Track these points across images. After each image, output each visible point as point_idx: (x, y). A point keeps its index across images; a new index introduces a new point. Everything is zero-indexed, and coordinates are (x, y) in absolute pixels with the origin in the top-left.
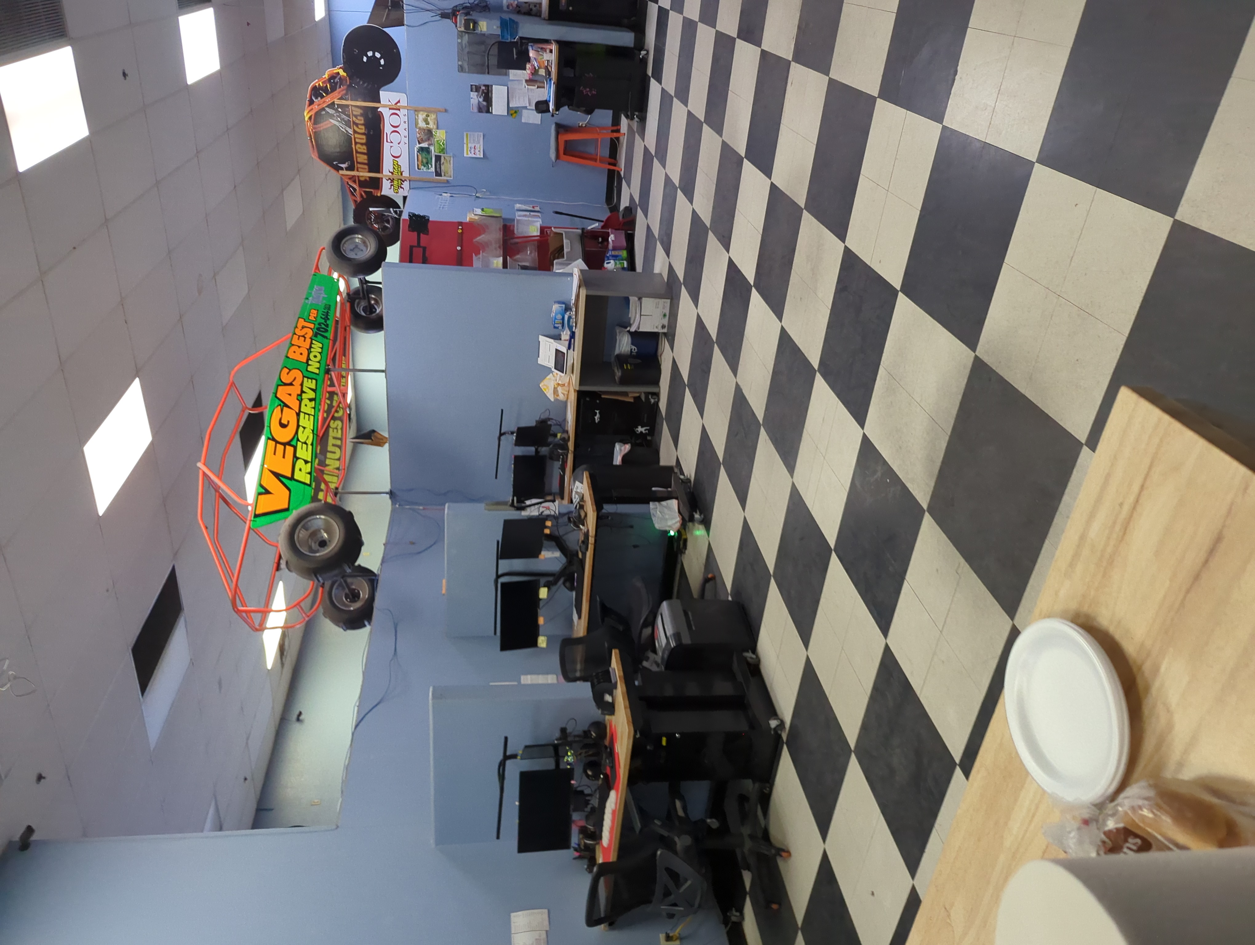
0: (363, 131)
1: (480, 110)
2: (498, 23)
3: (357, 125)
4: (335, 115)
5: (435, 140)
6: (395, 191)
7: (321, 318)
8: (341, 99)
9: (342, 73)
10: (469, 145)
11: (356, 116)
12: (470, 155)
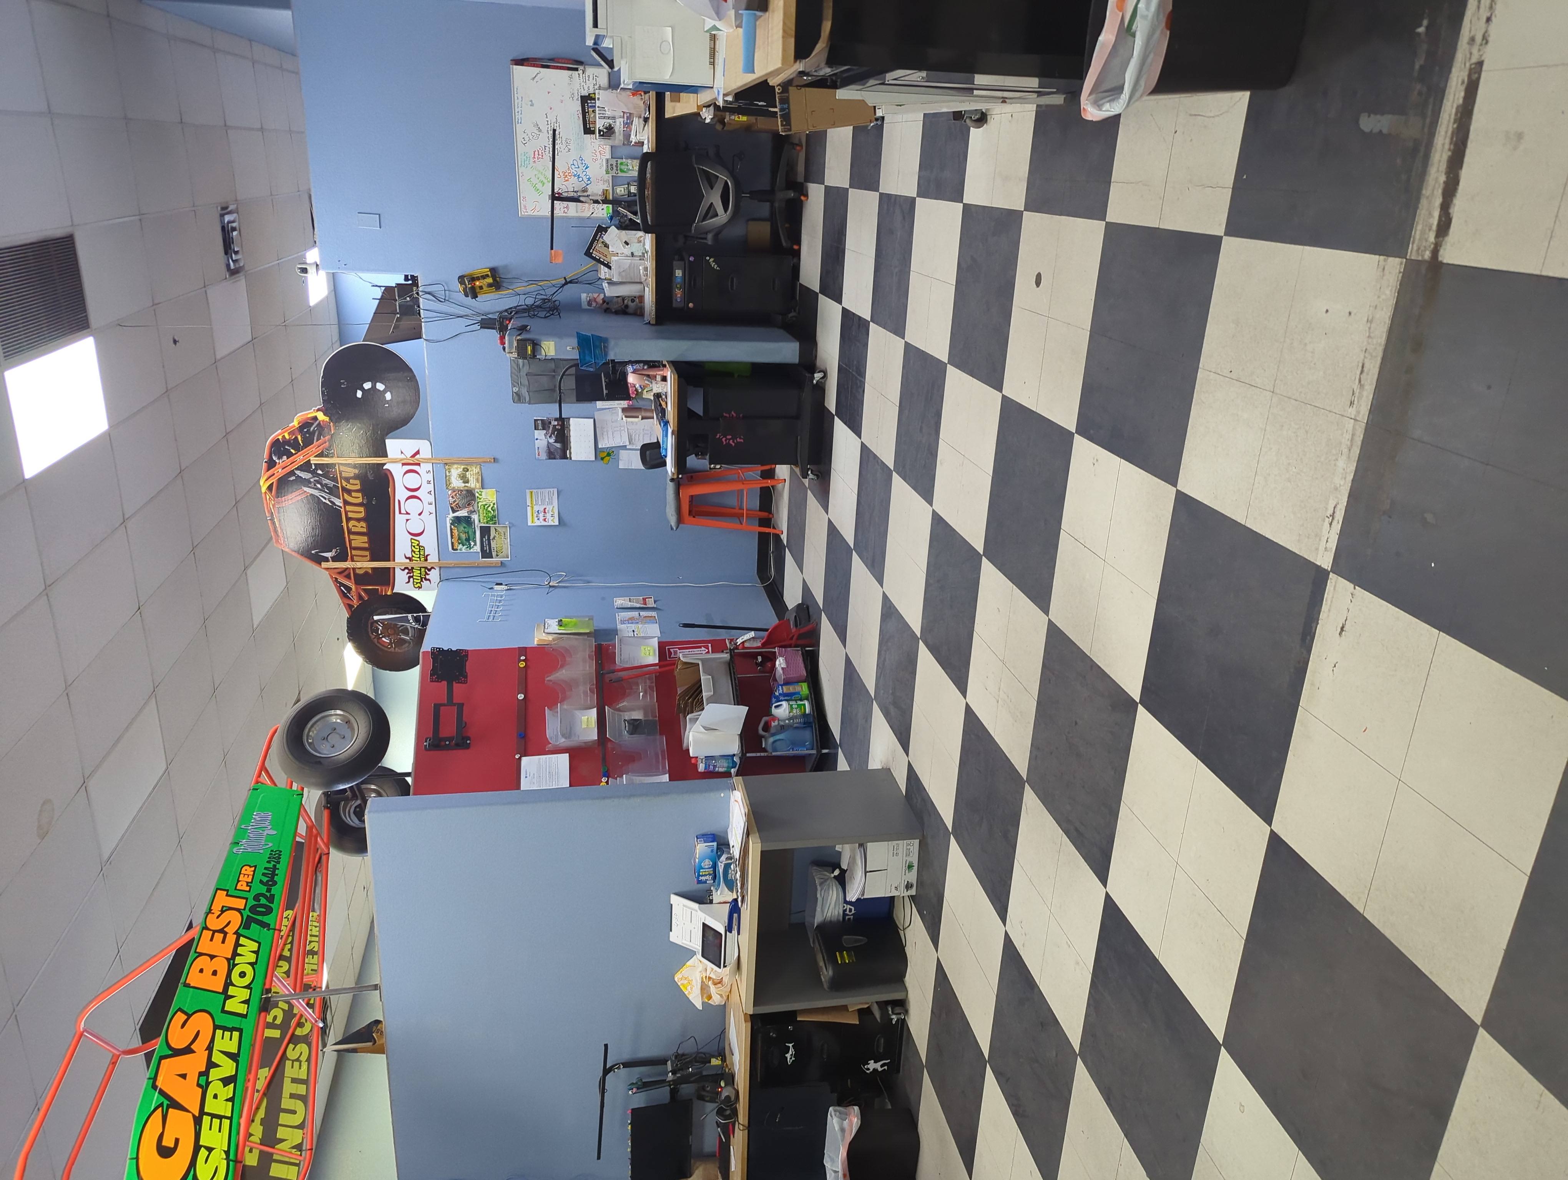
0: (360, 500)
1: (551, 455)
2: (574, 342)
3: (349, 492)
4: (312, 480)
5: (480, 504)
6: (416, 586)
7: (261, 882)
8: (321, 455)
9: (321, 416)
10: (536, 508)
11: (347, 480)
12: (538, 523)
